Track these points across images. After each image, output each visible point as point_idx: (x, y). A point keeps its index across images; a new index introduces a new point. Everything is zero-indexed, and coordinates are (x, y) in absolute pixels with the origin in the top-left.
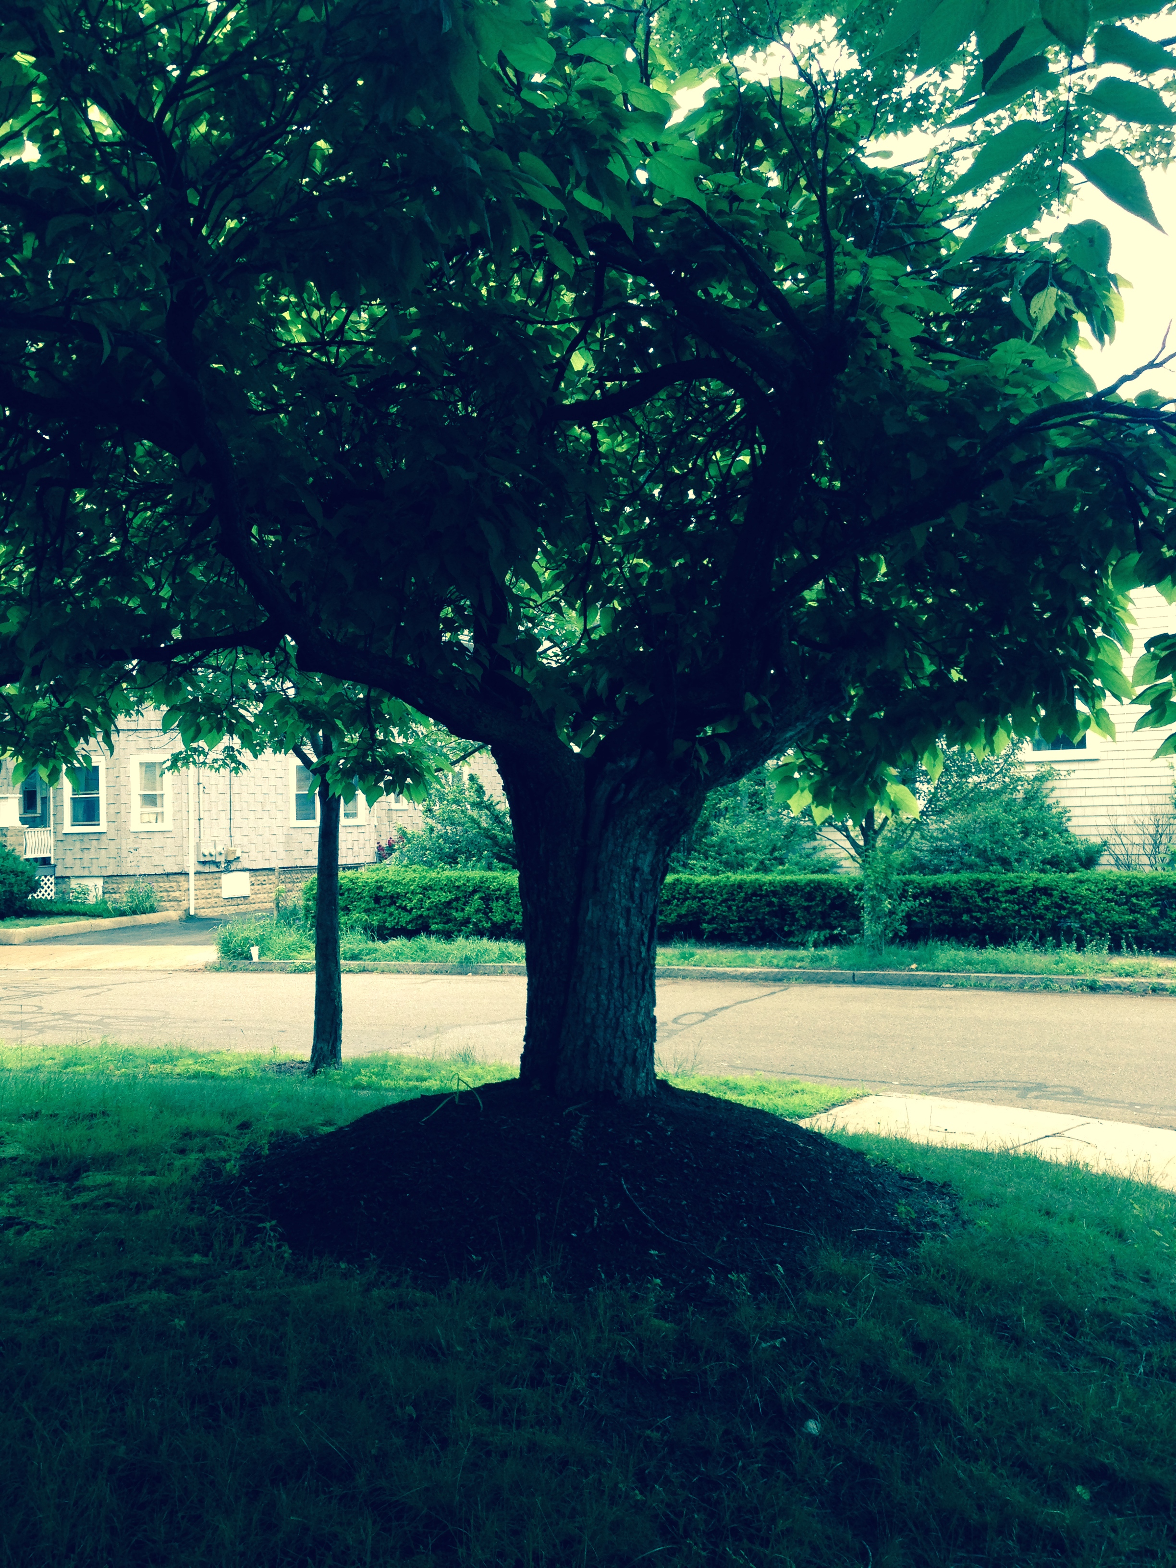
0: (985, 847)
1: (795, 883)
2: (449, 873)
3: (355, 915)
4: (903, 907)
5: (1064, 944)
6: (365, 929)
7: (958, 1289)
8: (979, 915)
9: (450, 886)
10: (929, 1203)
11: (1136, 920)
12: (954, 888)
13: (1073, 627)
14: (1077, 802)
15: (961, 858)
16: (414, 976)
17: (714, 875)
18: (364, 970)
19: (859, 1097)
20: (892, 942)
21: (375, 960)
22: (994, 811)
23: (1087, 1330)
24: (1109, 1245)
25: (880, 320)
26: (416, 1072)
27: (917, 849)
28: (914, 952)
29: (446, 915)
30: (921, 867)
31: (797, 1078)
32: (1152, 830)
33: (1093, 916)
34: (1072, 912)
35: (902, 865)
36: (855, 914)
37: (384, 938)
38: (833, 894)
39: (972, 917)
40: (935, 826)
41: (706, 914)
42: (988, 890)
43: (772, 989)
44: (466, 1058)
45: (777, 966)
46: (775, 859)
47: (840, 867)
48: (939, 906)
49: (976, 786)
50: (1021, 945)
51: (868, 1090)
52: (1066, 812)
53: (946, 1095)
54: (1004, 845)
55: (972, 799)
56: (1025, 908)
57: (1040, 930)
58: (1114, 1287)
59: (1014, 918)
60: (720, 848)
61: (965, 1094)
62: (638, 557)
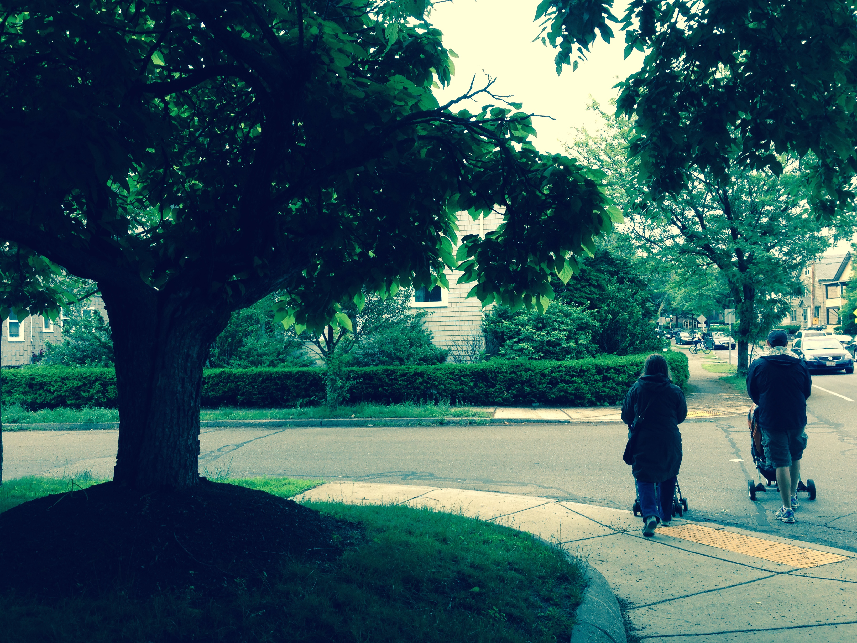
0: (391, 352)
1: (291, 373)
2: (79, 370)
3: (16, 396)
4: (348, 384)
5: (429, 402)
6: (22, 404)
7: (361, 574)
8: (387, 388)
9: (80, 377)
10: (350, 533)
11: (463, 388)
12: (375, 374)
13: (429, 231)
14: (436, 329)
15: (379, 358)
16: (54, 432)
17: (245, 368)
18: (21, 429)
19: (320, 485)
20: (341, 403)
21: (29, 423)
22: (397, 333)
23: (424, 588)
24: (438, 545)
25: (329, 55)
26: (52, 487)
27: (356, 353)
28: (354, 409)
29: (77, 395)
30: (359, 363)
31: (286, 477)
32: (471, 343)
33: (443, 387)
34: (433, 385)
35: (348, 362)
36: (322, 389)
37: (35, 410)
38: (311, 378)
39: (384, 389)
40: (366, 341)
41: (240, 390)
42: (392, 375)
43: (276, 431)
44: (86, 477)
45: (279, 418)
46: (280, 359)
47: (316, 364)
48: (367, 384)
49: (386, 319)
50: (408, 403)
51: (325, 481)
52: (431, 334)
53: (365, 481)
54: (400, 351)
55: (385, 327)
56: (410, 384)
57: (417, 395)
58: (439, 566)
59: (405, 389)
60: (249, 353)
61: (376, 480)
62: (195, 180)
